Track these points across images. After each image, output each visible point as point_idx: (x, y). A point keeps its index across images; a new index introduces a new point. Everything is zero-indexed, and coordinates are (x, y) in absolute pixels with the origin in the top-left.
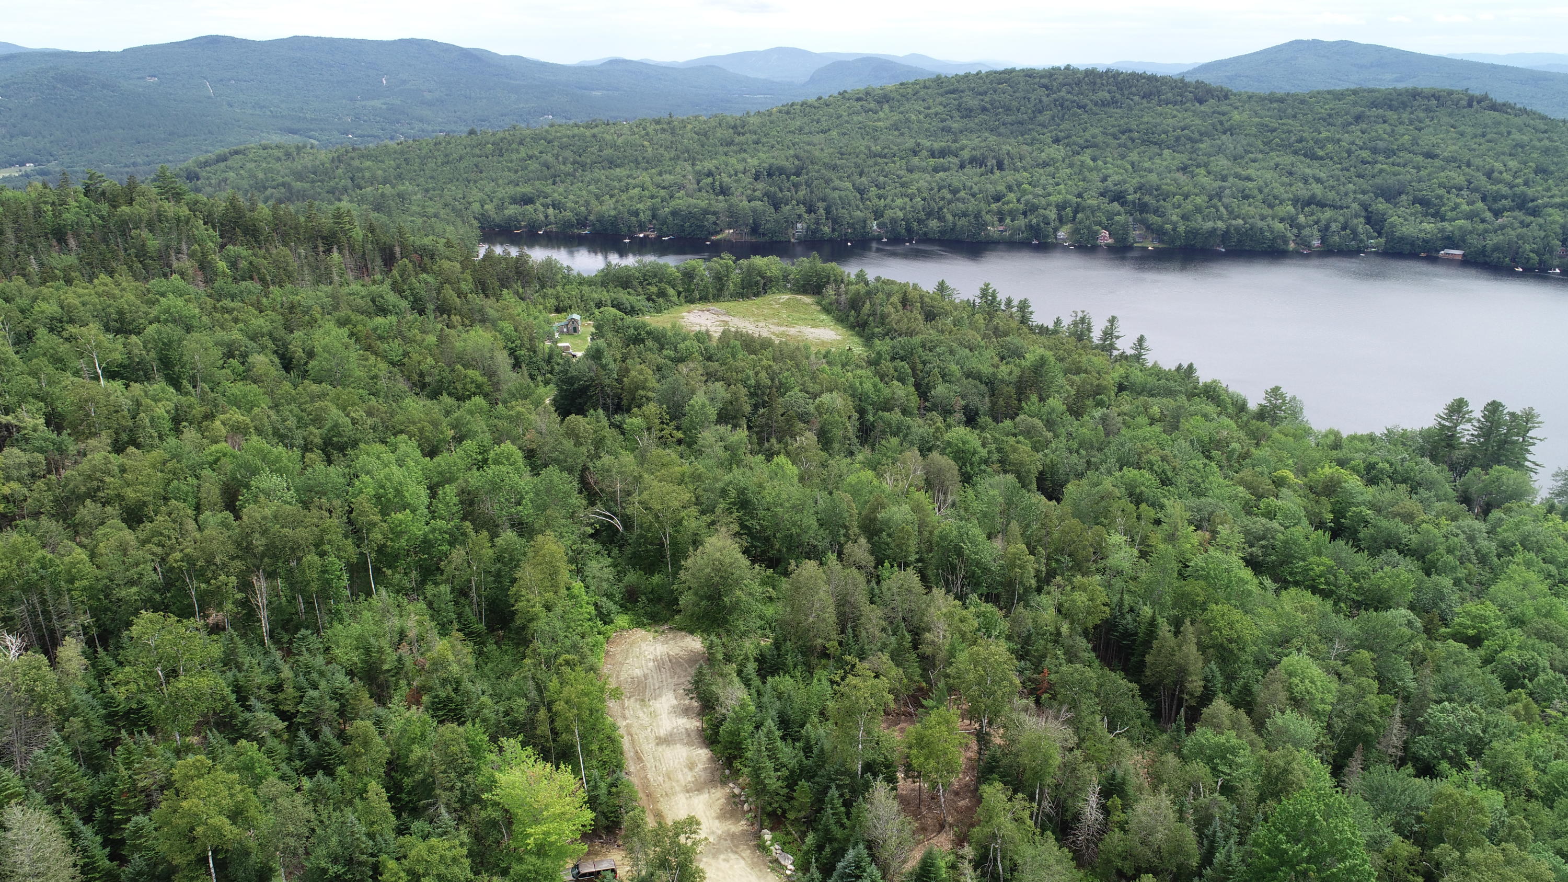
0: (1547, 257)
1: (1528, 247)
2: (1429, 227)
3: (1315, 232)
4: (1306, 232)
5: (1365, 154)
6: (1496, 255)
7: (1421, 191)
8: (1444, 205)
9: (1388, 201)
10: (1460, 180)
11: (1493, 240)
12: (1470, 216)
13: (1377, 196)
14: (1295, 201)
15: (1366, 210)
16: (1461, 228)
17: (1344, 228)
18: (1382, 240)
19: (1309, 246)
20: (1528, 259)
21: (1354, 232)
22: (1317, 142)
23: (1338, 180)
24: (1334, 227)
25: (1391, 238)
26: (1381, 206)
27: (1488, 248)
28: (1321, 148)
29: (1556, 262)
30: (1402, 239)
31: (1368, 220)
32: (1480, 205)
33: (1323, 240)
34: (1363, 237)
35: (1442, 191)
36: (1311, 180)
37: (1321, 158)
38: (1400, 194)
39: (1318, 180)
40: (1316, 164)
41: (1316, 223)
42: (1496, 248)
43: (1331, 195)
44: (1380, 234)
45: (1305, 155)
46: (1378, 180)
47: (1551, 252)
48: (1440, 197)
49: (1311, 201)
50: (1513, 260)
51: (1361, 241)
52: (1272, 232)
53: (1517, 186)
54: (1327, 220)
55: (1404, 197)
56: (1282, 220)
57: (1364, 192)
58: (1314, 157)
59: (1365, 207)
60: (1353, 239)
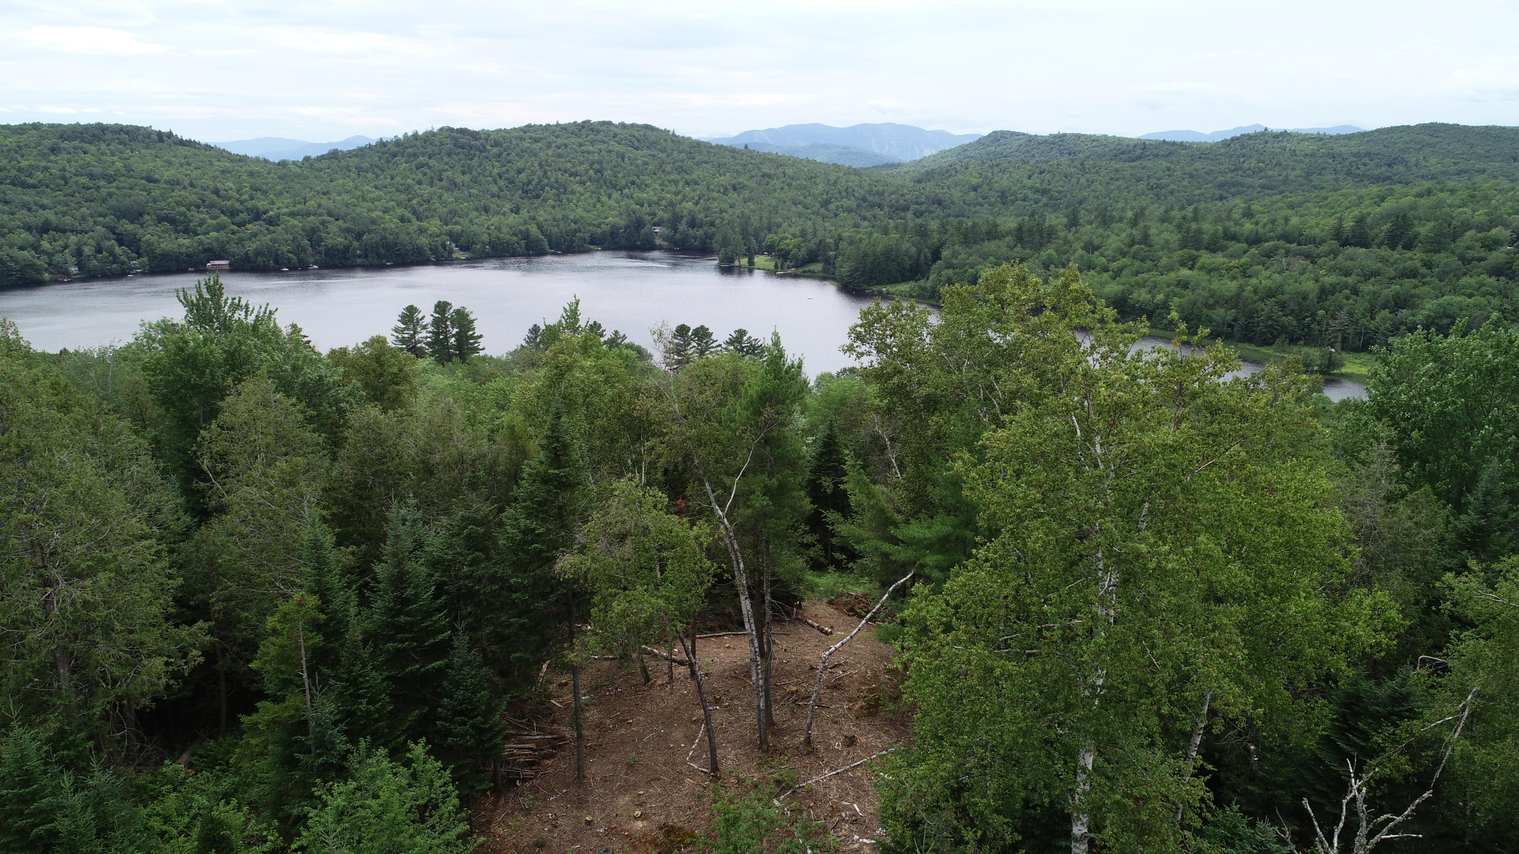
0: (303, 255)
1: (285, 249)
2: (185, 241)
3: (69, 258)
4: (58, 258)
5: (84, 180)
6: (260, 259)
7: (162, 209)
8: (190, 221)
9: (132, 222)
10: (194, 198)
11: (251, 247)
12: (220, 228)
13: (119, 218)
14: (28, 228)
15: (114, 233)
16: (217, 239)
17: (99, 251)
18: (145, 259)
19: (67, 274)
20: (289, 260)
21: (111, 253)
22: (20, 170)
23: (67, 205)
24: (87, 250)
25: (153, 256)
26: (127, 227)
27: (251, 254)
28: (30, 176)
29: (312, 260)
30: (165, 256)
31: (121, 242)
32: (223, 218)
33: (80, 265)
34: (123, 258)
35: (182, 209)
36: (34, 208)
37: (34, 186)
38: (141, 215)
39: (43, 207)
40: (33, 192)
41: (66, 247)
42: (258, 253)
43: (68, 219)
44: (140, 255)
45: (13, 184)
46: (112, 202)
47: (304, 250)
48: (182, 214)
49: (45, 228)
50: (276, 262)
51: (123, 263)
52: (17, 262)
53: (245, 201)
54: (76, 244)
55: (146, 217)
56: (22, 248)
57: (104, 216)
58: (24, 185)
59: (112, 230)
60: (114, 263)
